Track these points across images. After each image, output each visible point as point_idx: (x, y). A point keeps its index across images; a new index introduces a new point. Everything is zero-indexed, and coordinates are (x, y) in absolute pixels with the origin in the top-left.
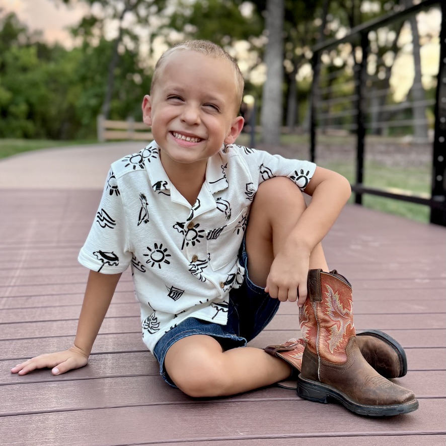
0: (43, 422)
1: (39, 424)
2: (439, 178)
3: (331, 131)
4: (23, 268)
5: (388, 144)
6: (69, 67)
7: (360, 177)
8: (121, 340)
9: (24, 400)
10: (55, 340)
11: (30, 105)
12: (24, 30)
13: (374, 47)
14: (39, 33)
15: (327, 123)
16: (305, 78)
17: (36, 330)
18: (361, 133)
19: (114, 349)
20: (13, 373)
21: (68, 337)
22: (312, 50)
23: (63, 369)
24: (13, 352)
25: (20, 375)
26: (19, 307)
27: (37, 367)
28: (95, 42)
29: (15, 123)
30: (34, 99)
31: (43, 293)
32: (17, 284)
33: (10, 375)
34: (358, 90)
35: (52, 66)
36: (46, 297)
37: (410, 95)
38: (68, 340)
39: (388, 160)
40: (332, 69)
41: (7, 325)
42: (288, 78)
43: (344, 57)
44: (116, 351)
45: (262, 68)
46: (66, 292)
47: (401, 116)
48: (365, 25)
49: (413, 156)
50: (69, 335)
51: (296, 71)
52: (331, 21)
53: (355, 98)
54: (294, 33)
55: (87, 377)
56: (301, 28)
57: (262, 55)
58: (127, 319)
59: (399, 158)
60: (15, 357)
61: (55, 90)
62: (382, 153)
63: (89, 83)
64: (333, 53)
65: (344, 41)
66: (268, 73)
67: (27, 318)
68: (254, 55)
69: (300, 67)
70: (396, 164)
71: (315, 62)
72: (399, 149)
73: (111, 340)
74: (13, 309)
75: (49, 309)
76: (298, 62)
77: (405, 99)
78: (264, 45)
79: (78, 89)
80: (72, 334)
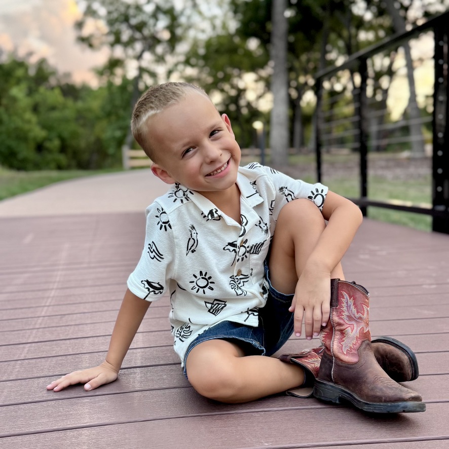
0: (77, 438)
1: (74, 440)
2: (440, 189)
3: (334, 150)
4: (57, 289)
5: (388, 160)
6: (95, 105)
7: (364, 191)
8: (148, 354)
9: (59, 416)
10: (87, 356)
11: (63, 140)
12: (54, 73)
13: (370, 72)
14: (68, 75)
15: (331, 143)
16: (308, 104)
17: (70, 347)
18: (363, 151)
19: (142, 363)
20: (48, 390)
21: (99, 353)
22: (314, 77)
23: (95, 385)
24: (49, 369)
25: (55, 392)
26: (54, 325)
27: (70, 383)
28: (118, 81)
29: (49, 157)
30: (66, 134)
31: (76, 312)
32: (52, 304)
33: (45, 391)
34: (359, 111)
35: (80, 104)
36: (78, 315)
37: (405, 115)
38: (99, 356)
39: (389, 174)
40: (333, 93)
41: (43, 343)
42: (294, 104)
43: (344, 83)
44: (144, 365)
45: (269, 97)
46: (97, 310)
47: (398, 134)
48: (362, 52)
49: (412, 170)
50: (100, 350)
51: (300, 97)
52: (330, 52)
53: (356, 118)
54: (297, 64)
55: (118, 392)
56: (304, 58)
57: (268, 84)
58: (153, 333)
59: (399, 172)
60: (51, 374)
61: (84, 126)
62: (382, 168)
63: (113, 118)
64: (333, 79)
65: (342, 68)
66: (275, 101)
67: (61, 335)
68: (261, 85)
69: (304, 93)
70: (396, 178)
71: (317, 88)
72: (399, 164)
73: (139, 355)
74: (48, 327)
75: (81, 326)
76: (301, 89)
77: (401, 118)
78: (270, 76)
79: (104, 123)
80: (103, 350)
